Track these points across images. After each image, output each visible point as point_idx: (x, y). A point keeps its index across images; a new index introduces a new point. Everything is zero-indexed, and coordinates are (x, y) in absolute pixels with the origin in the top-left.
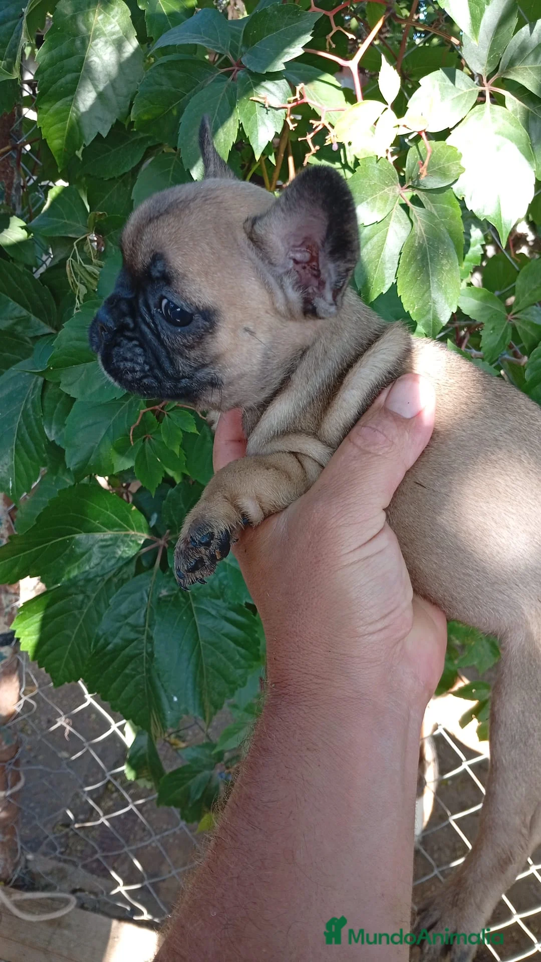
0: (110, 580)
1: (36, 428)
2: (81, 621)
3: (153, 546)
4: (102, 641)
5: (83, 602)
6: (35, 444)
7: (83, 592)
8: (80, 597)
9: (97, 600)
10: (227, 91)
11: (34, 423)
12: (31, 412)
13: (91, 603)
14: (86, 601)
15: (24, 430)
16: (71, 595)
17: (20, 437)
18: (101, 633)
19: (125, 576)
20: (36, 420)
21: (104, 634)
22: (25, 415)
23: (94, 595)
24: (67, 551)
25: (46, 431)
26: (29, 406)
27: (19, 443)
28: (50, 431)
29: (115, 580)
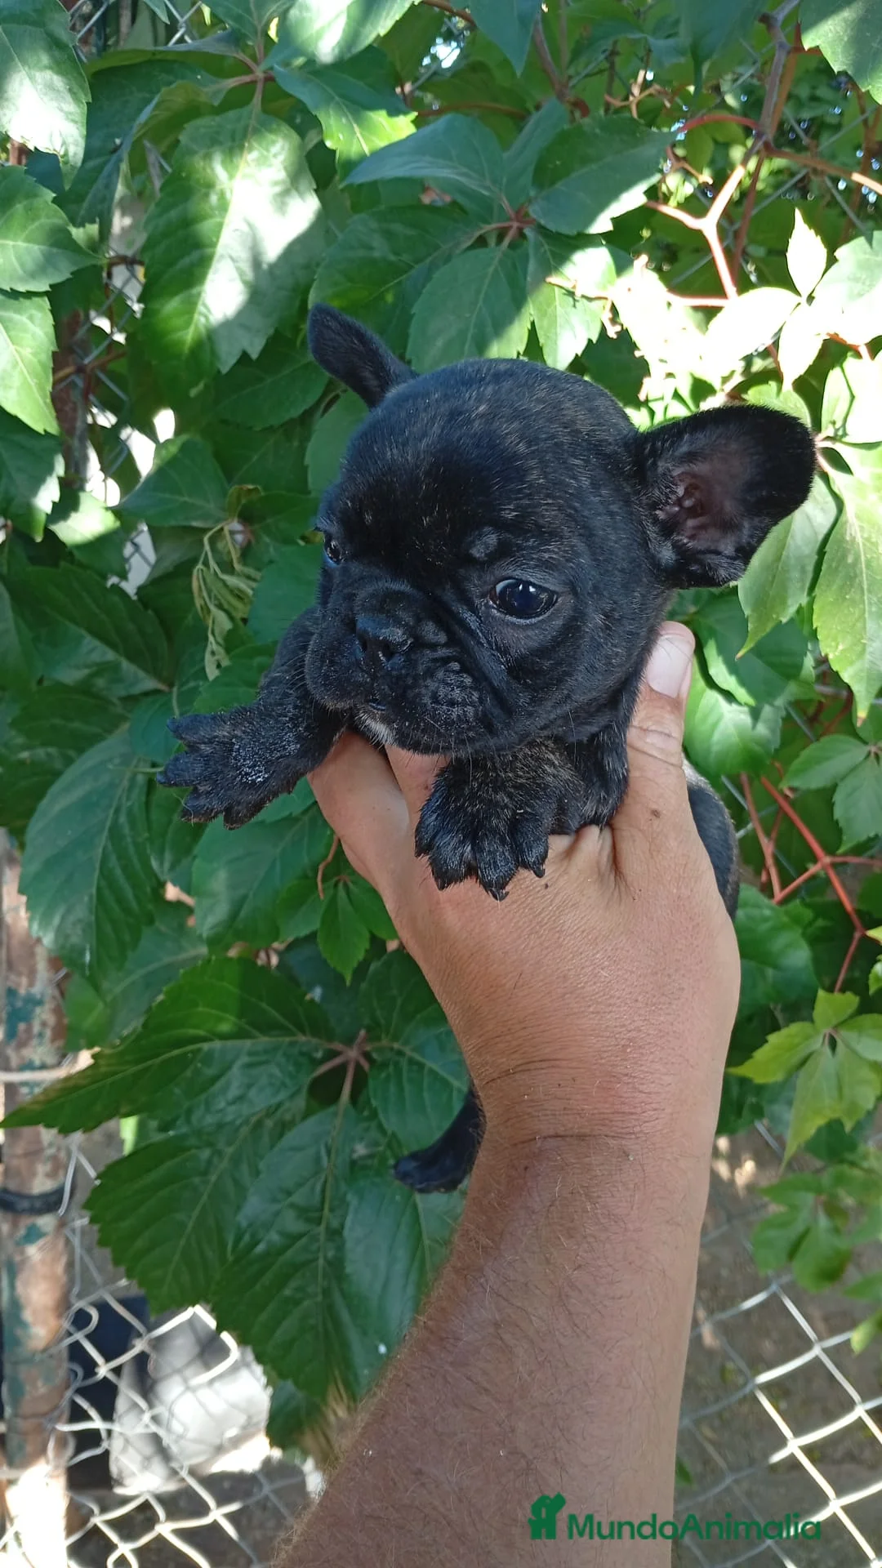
0: (259, 1124)
1: (135, 860)
2: (205, 1198)
3: (337, 1061)
4: (247, 1238)
5: (209, 1162)
6: (134, 887)
7: (210, 1144)
8: (206, 1154)
9: (236, 1161)
10: (501, 262)
11: (131, 850)
12: (127, 830)
13: (224, 1164)
14: (215, 1160)
15: (113, 861)
16: (189, 1149)
17: (106, 874)
18: (244, 1224)
19: (288, 1117)
20: (135, 844)
21: (250, 1225)
22: (115, 833)
23: (230, 1150)
24: (188, 1073)
25: (154, 864)
26: (123, 819)
27: (103, 883)
28: (161, 864)
29: (269, 1123)
